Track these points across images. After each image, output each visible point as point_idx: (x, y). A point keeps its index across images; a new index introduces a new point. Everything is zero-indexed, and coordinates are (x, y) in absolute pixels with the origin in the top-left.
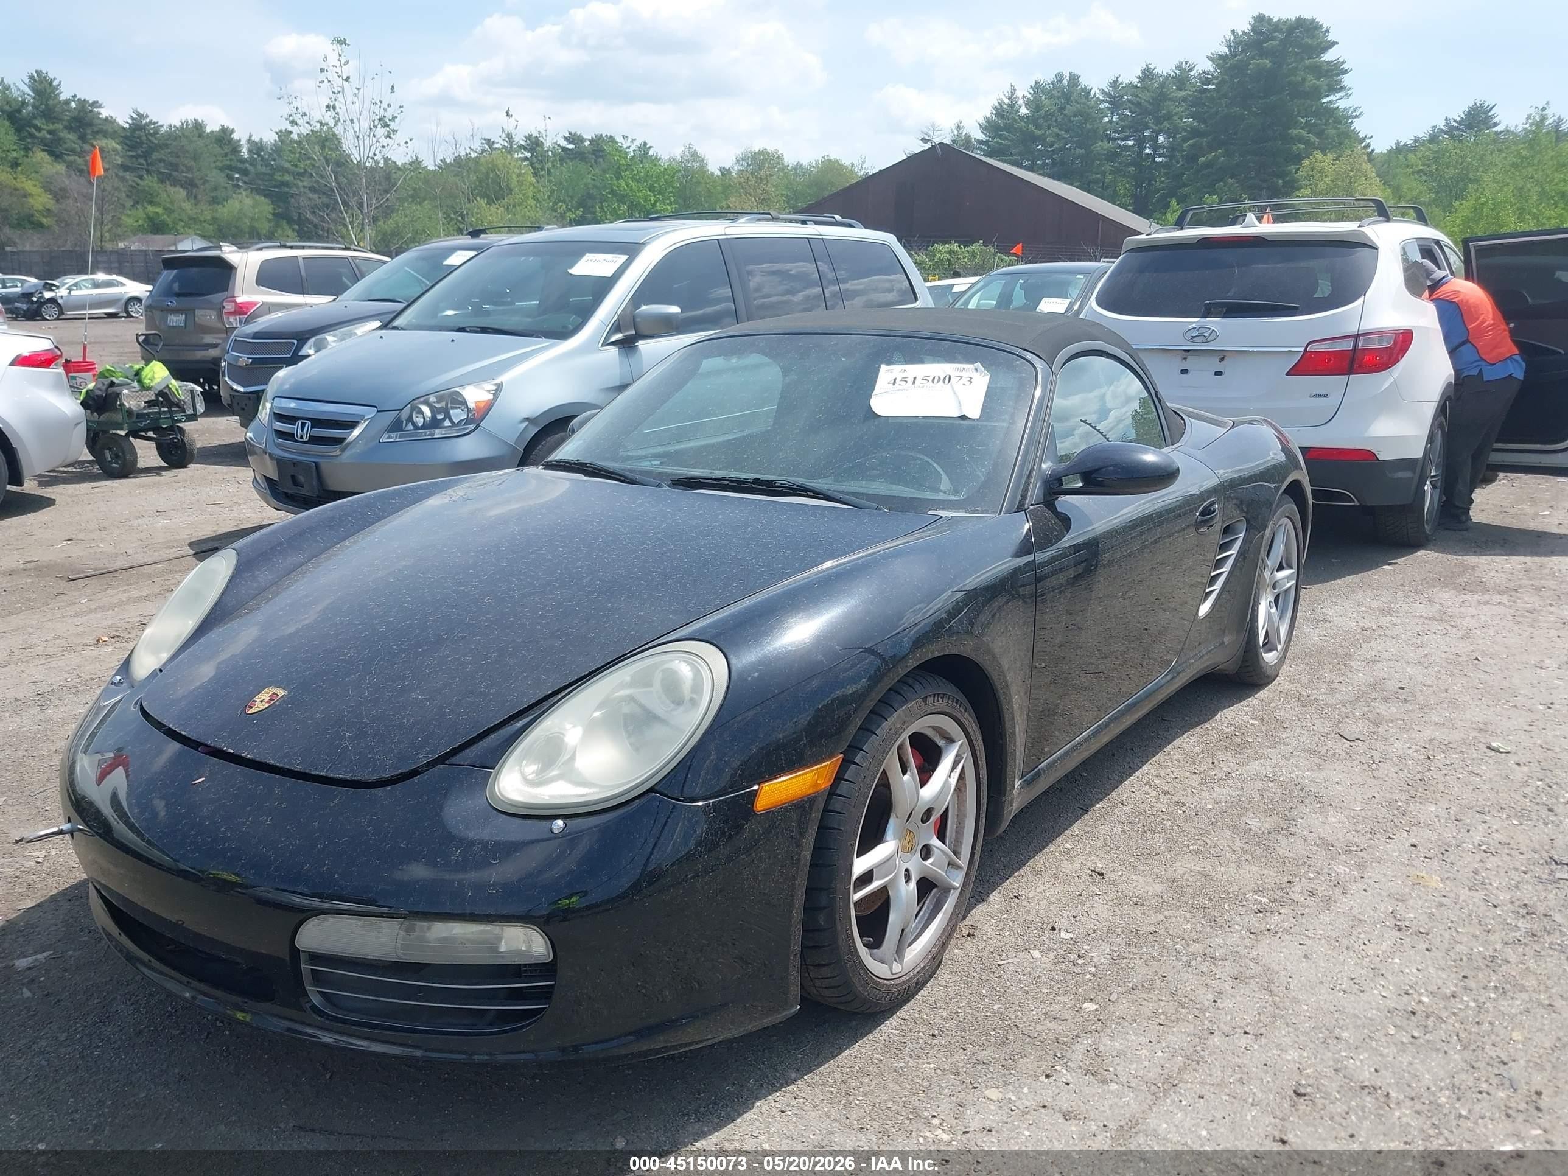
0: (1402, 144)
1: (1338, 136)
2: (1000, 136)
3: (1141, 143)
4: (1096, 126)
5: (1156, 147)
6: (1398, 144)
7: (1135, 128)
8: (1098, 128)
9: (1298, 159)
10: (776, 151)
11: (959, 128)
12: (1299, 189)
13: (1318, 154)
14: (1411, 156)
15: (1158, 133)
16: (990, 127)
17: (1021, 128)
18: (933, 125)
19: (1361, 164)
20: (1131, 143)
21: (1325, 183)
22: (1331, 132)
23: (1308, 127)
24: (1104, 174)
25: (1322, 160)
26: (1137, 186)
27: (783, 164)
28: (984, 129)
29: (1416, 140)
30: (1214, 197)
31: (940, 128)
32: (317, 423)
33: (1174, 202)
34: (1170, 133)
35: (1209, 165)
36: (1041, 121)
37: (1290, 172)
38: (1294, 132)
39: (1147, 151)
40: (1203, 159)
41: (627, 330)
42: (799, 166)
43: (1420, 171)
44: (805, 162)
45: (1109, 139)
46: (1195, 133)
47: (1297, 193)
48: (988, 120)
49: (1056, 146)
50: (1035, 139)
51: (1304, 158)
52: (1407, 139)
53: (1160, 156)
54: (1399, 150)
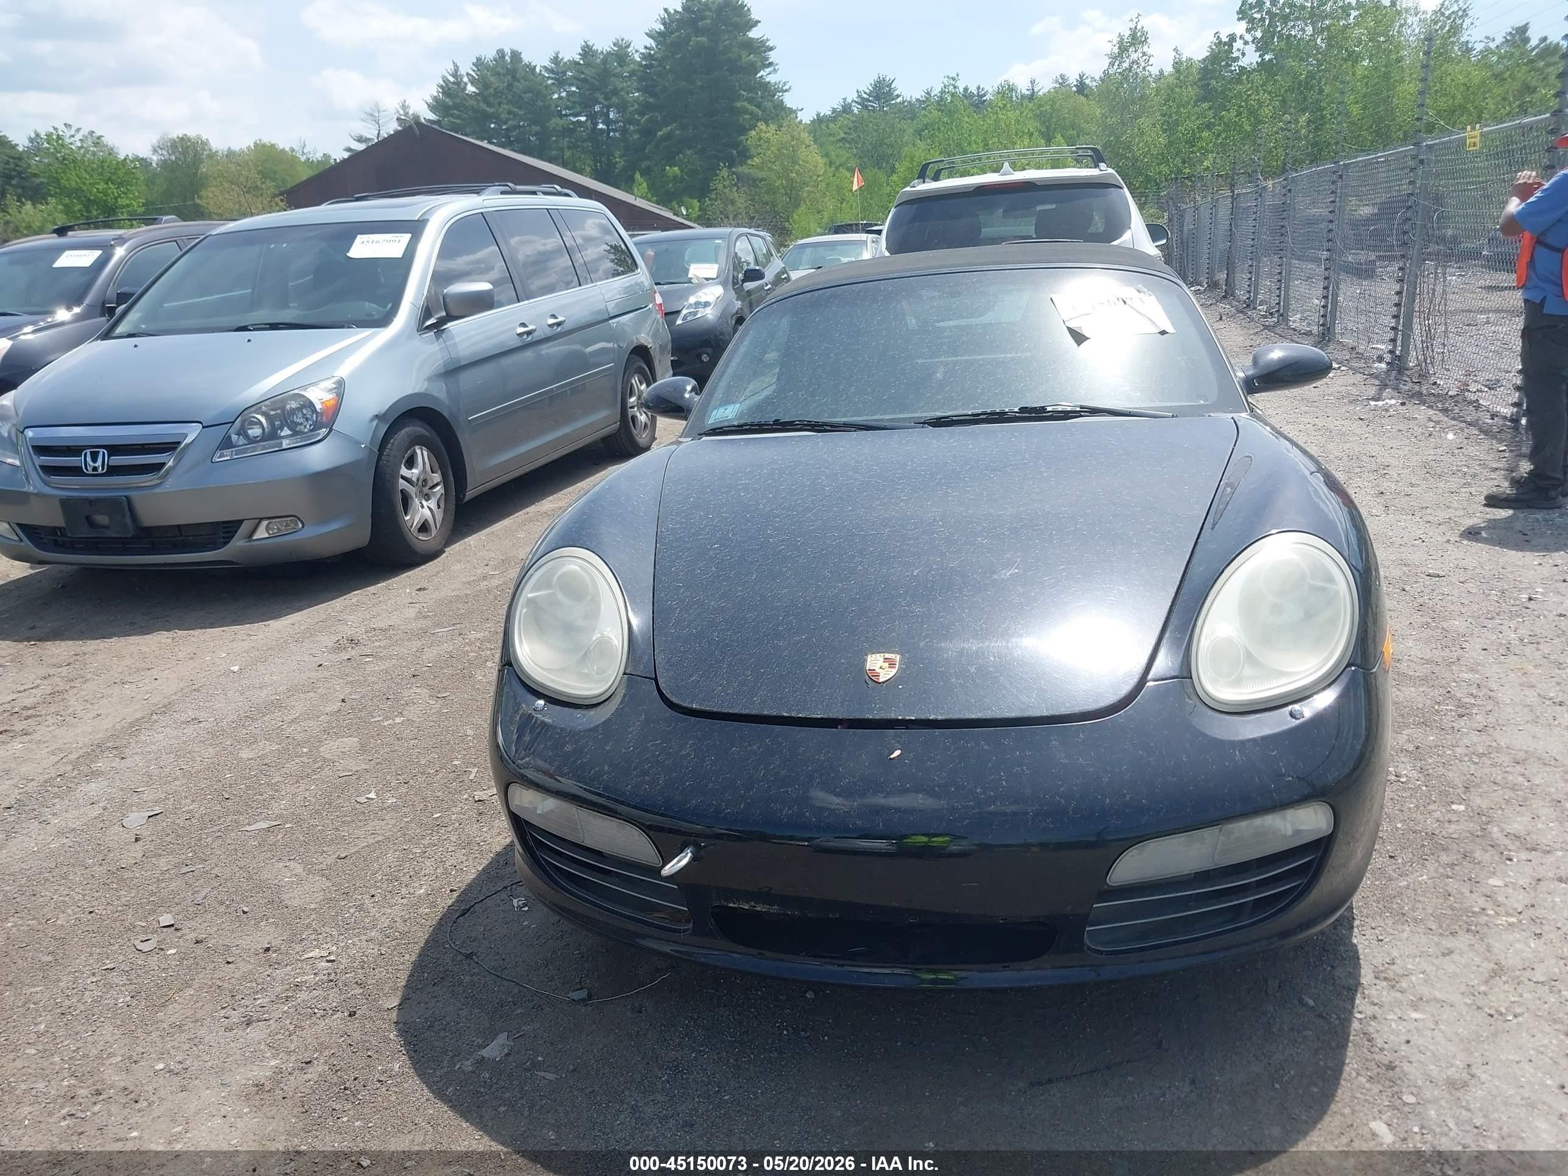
0: (822, 115)
1: (774, 108)
2: (452, 116)
3: (593, 117)
4: (547, 103)
5: (607, 122)
6: (818, 115)
7: (584, 103)
8: (550, 105)
9: (743, 130)
10: (199, 137)
11: (404, 107)
12: (751, 157)
13: (762, 125)
14: (831, 125)
15: (609, 107)
16: (436, 106)
17: (472, 107)
18: (377, 105)
19: (800, 133)
20: (583, 119)
21: (772, 152)
22: (768, 104)
23: (750, 101)
24: (562, 149)
25: (766, 131)
26: (595, 161)
27: (211, 150)
28: (433, 108)
29: (834, 110)
30: (676, 169)
31: (385, 108)
32: (114, 450)
33: (638, 176)
34: (622, 107)
35: (668, 137)
36: (491, 99)
37: (741, 142)
38: (738, 105)
39: (601, 126)
40: (660, 133)
41: (437, 312)
42: (230, 154)
43: (843, 139)
44: (236, 148)
45: (561, 116)
46: (645, 108)
47: (749, 162)
48: (435, 99)
49: (510, 122)
50: (486, 117)
51: (751, 129)
52: (826, 111)
53: (614, 131)
54: (819, 120)
